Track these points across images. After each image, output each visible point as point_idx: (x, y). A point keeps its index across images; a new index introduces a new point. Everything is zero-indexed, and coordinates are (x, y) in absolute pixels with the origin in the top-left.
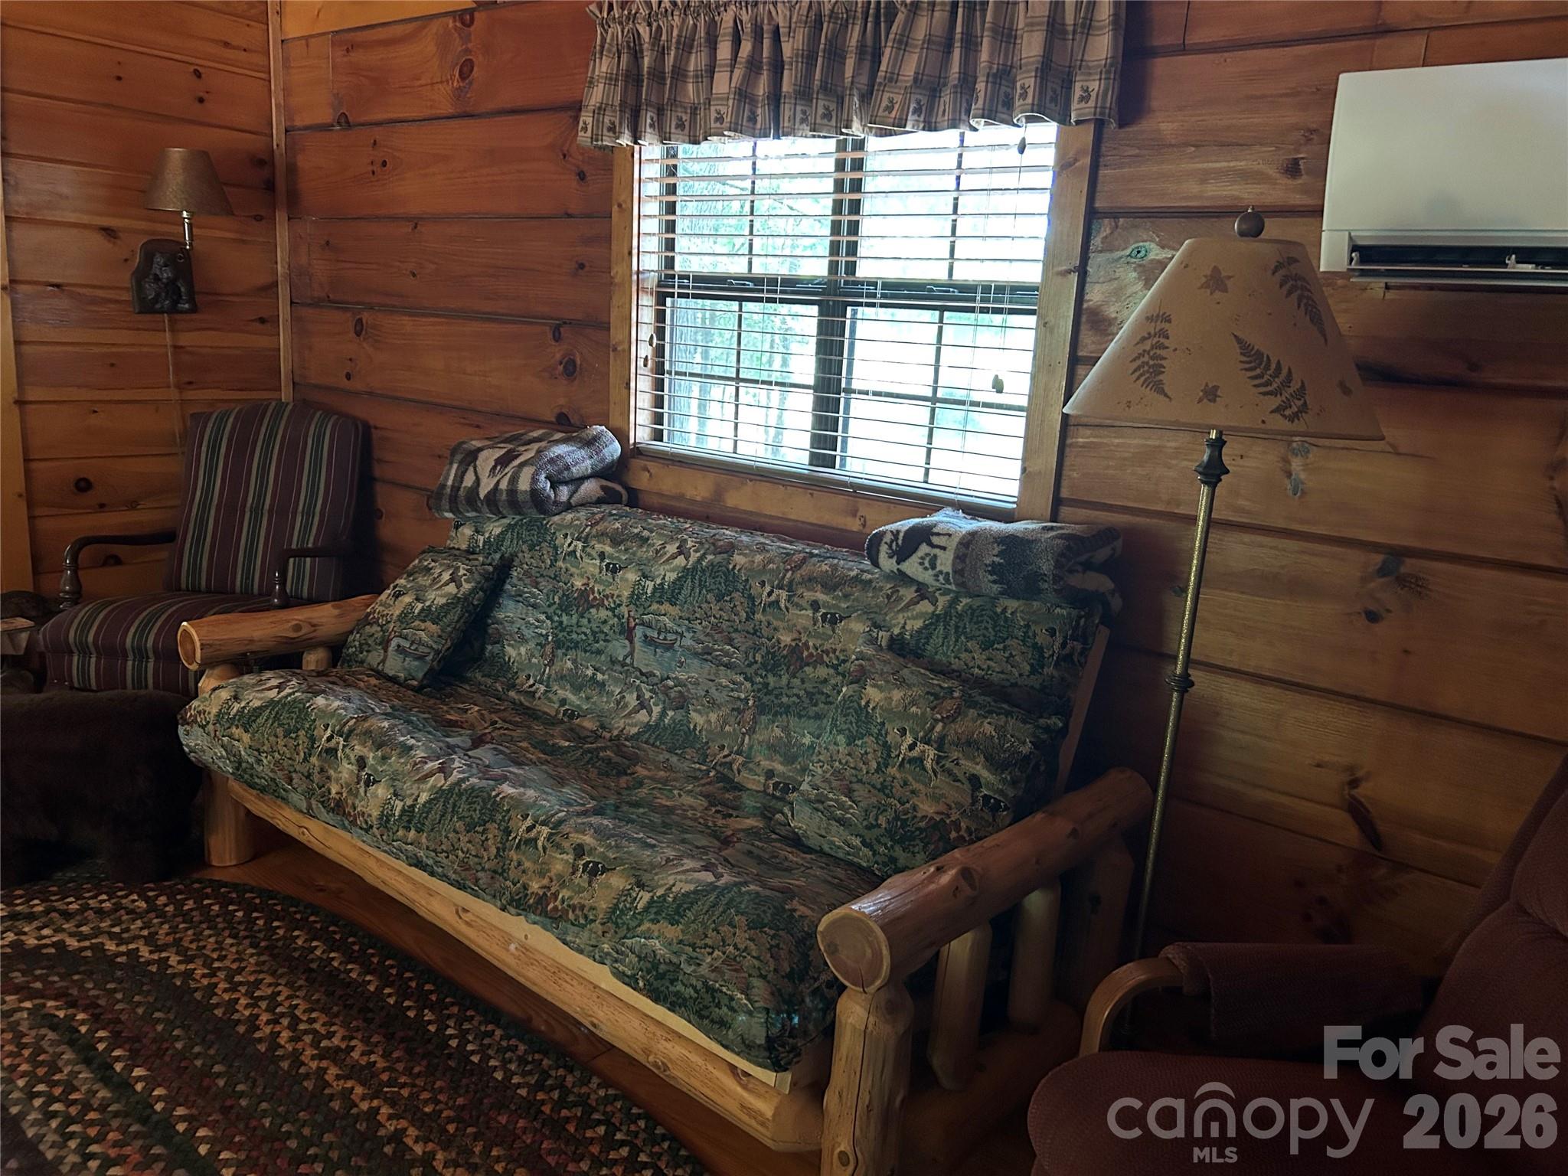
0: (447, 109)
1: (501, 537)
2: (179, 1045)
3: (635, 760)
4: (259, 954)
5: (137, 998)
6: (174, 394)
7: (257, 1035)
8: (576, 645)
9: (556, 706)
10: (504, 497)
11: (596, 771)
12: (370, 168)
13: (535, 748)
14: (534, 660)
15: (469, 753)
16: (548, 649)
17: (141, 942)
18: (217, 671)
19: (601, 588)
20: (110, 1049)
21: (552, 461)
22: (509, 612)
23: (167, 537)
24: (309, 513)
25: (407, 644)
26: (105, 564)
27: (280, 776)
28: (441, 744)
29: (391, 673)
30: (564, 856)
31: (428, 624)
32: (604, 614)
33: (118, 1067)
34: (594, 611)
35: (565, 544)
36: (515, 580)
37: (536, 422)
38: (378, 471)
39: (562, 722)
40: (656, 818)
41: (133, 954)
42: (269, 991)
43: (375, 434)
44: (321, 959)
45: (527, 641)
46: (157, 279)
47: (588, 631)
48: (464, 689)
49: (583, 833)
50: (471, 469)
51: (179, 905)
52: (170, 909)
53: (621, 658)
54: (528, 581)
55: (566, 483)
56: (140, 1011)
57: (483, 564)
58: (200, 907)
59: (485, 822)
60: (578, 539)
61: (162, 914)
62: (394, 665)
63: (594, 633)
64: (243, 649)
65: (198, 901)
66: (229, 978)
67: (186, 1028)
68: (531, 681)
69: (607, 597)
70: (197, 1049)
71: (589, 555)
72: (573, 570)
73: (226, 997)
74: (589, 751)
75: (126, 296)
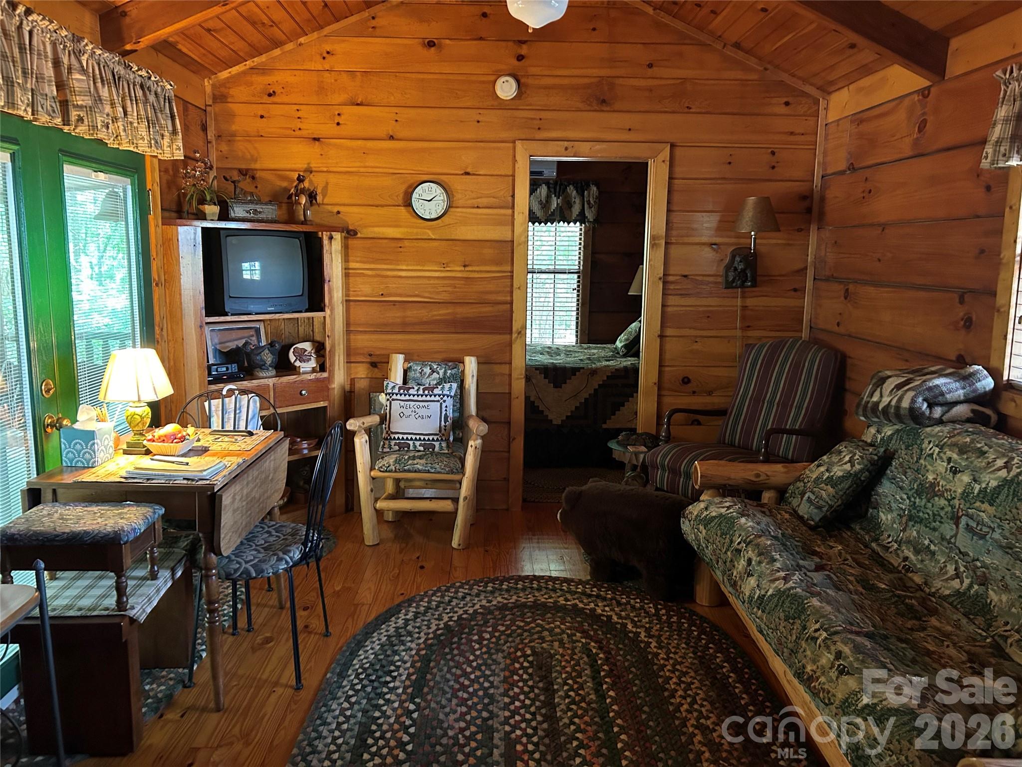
0: (909, 153)
1: (891, 437)
2: (635, 689)
3: (933, 612)
4: (694, 659)
5: (628, 657)
6: (739, 333)
7: (672, 700)
8: (921, 521)
9: (900, 560)
10: (892, 410)
11: (895, 611)
12: (862, 195)
13: (858, 582)
14: (895, 526)
15: (808, 573)
16: (904, 520)
17: (644, 629)
18: (710, 492)
19: (944, 483)
20: (605, 677)
21: (930, 389)
22: (886, 488)
23: (722, 413)
24: (799, 408)
25: (813, 497)
26: (692, 424)
27: (713, 558)
28: (793, 563)
29: (801, 514)
30: (829, 655)
31: (829, 487)
32: (943, 502)
33: (605, 687)
34: (936, 499)
35: (928, 447)
36: (893, 468)
37: (939, 359)
38: (848, 385)
39: (900, 572)
40: (910, 654)
41: (637, 634)
42: (689, 680)
43: (849, 361)
44: (724, 674)
45: (892, 511)
46: (736, 269)
47: (931, 513)
48: (847, 534)
49: (846, 644)
50: (879, 389)
51: (670, 617)
52: (665, 618)
53: (948, 537)
54: (900, 470)
55: (941, 405)
56: (626, 664)
57: (871, 454)
58: (679, 622)
59: (795, 618)
60: (937, 446)
61: (659, 619)
62: (804, 510)
63: (934, 515)
64: (724, 482)
65: (679, 619)
66: (674, 665)
67: (642, 682)
68: (890, 540)
69: (947, 490)
70: (641, 695)
71: (941, 458)
72: (929, 467)
73: (667, 674)
74: (899, 596)
75: (720, 280)
